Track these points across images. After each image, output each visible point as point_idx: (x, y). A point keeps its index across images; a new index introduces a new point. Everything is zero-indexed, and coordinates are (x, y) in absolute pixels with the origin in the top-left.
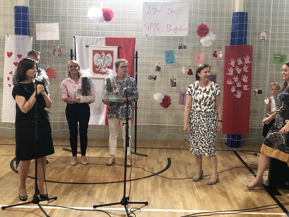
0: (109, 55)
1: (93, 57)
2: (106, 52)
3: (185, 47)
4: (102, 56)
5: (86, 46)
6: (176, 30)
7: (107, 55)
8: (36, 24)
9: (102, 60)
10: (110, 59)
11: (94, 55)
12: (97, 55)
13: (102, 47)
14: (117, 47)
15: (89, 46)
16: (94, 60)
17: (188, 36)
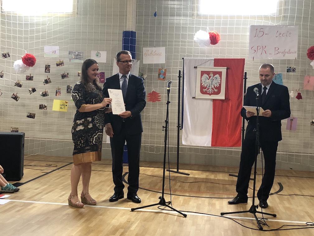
0: (217, 76)
1: (201, 78)
2: (215, 73)
3: (294, 70)
4: (210, 77)
5: (195, 67)
6: (284, 53)
7: (215, 76)
8: (143, 48)
9: (210, 80)
10: (218, 80)
11: (202, 75)
12: (205, 76)
13: (211, 67)
14: (226, 68)
15: (198, 67)
16: (202, 81)
17: (297, 59)
